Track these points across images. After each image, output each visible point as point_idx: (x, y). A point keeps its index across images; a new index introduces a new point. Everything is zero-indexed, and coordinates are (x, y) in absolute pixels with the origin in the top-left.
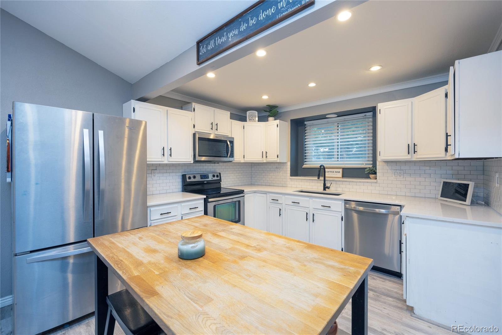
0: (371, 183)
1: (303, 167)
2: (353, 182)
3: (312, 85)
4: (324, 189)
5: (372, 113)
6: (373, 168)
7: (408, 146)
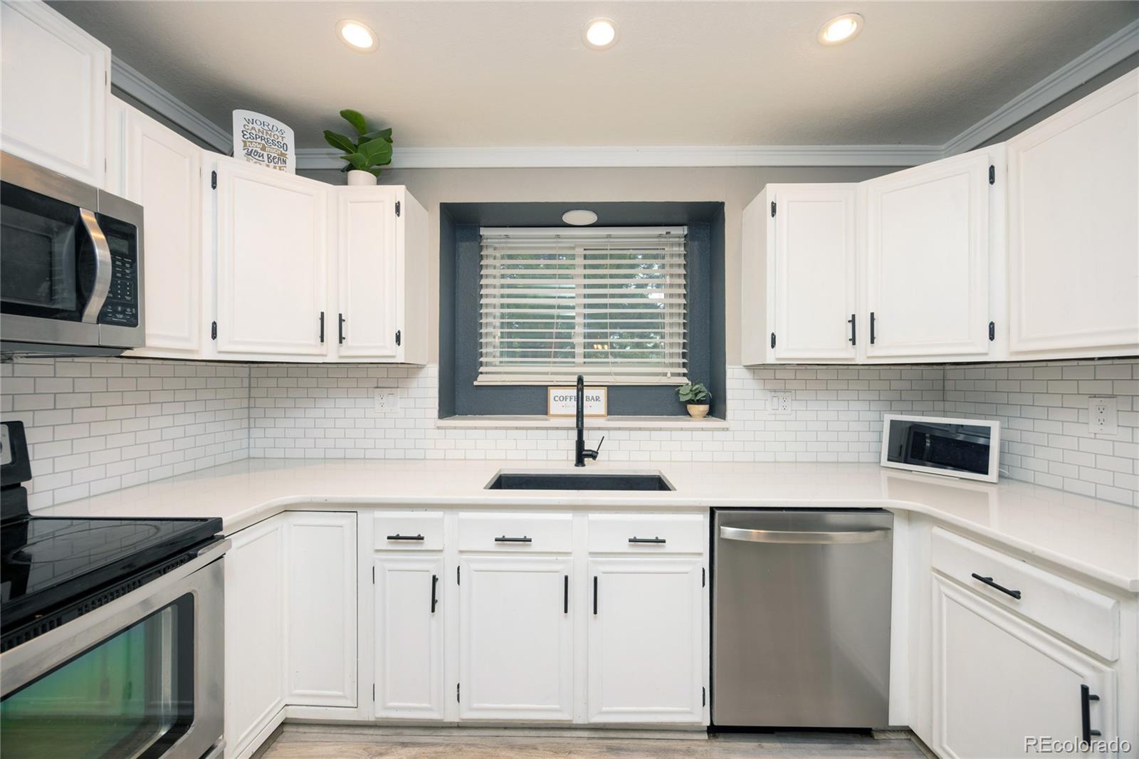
0: (695, 428)
1: (475, 383)
2: (660, 429)
4: (580, 461)
5: (686, 228)
6: (697, 386)
7: (853, 321)
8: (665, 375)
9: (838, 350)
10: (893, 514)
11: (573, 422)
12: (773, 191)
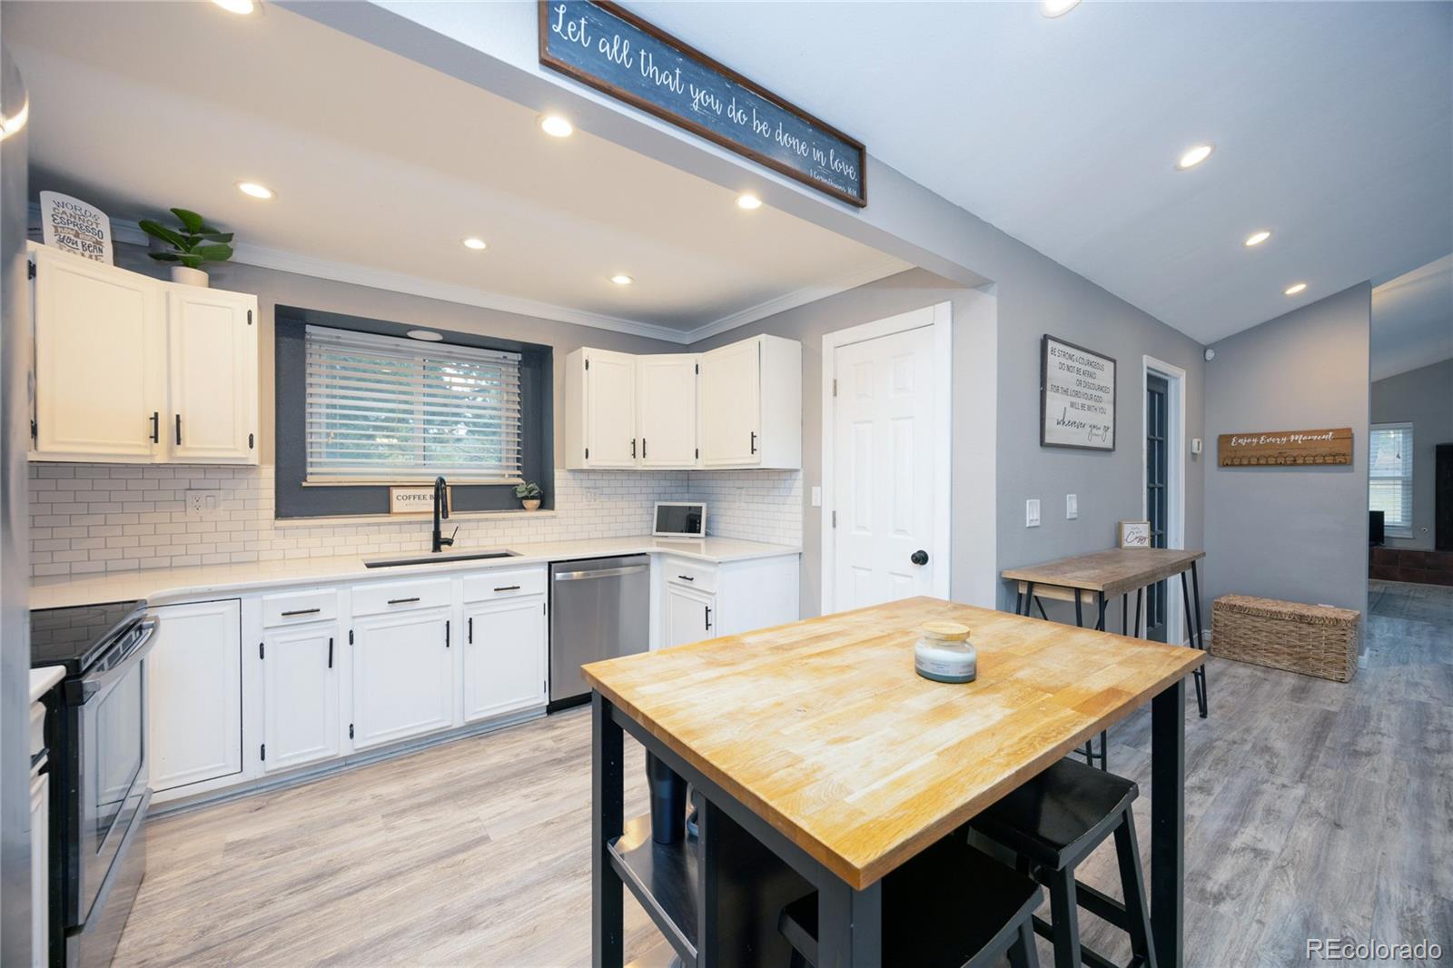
0: (528, 519)
1: (304, 484)
2: (487, 520)
3: (475, 244)
4: (437, 548)
5: (520, 355)
6: (531, 485)
7: (634, 443)
8: (504, 475)
9: (625, 461)
10: (649, 556)
11: (432, 517)
12: (587, 352)
